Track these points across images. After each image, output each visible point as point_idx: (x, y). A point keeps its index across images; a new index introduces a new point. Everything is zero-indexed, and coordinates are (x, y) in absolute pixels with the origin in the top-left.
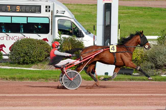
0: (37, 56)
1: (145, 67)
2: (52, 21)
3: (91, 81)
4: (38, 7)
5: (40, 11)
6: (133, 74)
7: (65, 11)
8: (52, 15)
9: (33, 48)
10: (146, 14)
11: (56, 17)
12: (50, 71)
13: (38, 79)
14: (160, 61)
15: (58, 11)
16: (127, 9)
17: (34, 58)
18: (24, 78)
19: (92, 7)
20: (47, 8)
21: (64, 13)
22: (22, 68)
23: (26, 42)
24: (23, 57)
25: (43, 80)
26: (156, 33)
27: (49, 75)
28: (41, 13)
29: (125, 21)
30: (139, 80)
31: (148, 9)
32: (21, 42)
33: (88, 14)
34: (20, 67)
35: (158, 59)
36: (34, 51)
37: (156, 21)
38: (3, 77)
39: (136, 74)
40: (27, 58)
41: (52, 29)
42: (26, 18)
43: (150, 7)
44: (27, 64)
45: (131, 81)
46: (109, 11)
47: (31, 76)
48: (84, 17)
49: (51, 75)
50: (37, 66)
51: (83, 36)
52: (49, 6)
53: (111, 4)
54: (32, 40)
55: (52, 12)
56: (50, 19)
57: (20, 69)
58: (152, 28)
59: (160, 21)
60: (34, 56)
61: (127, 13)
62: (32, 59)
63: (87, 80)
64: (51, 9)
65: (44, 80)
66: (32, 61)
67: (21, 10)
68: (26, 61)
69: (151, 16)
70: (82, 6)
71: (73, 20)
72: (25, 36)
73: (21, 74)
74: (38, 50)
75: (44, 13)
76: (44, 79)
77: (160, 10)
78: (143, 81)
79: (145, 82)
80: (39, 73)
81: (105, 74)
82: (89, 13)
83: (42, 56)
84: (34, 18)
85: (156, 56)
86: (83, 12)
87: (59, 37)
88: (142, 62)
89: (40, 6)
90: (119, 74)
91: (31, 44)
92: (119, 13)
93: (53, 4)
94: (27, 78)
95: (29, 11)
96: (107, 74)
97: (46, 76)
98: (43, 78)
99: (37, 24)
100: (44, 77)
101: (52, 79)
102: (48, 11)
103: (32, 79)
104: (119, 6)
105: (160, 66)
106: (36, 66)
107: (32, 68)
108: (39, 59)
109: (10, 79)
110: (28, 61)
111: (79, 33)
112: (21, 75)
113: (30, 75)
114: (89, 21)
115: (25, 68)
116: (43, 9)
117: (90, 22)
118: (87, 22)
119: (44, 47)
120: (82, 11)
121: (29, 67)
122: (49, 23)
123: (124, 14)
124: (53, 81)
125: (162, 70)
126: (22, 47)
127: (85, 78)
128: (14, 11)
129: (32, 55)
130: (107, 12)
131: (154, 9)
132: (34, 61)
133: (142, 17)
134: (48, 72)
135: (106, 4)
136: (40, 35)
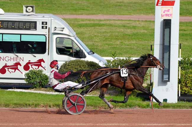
2: (49, 40)
3: (146, 108)
4: (34, 23)
5: (35, 28)
7: (64, 28)
8: (49, 32)
15: (56, 28)
20: (43, 24)
21: (63, 30)
25: (91, 107)
28: (36, 30)
32: (70, 64)
38: (46, 104)
41: (49, 49)
42: (20, 35)
46: (169, 28)
51: (85, 57)
52: (46, 23)
53: (170, 20)
55: (49, 29)
56: (47, 36)
63: (142, 108)
64: (48, 26)
67: (14, 27)
71: (73, 39)
72: (18, 56)
75: (39, 30)
76: (93, 106)
81: (164, 101)
84: (28, 36)
89: (36, 22)
90: (181, 101)
91: (80, 66)
93: (50, 19)
95: (23, 28)
96: (165, 100)
97: (95, 103)
99: (32, 43)
100: (92, 104)
102: (44, 27)
104: (180, 23)
109: (53, 106)
116: (39, 25)
122: (45, 41)
128: (6, 28)
130: (166, 30)
135: (165, 21)
136: (35, 55)
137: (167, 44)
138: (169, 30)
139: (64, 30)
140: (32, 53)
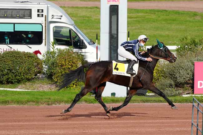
0: (24, 74)
1: (162, 85)
2: (45, 29)
3: (94, 103)
4: (28, 11)
5: (30, 16)
6: (147, 94)
7: (62, 16)
8: (45, 20)
9: (19, 63)
10: (160, 19)
11: (51, 23)
12: (41, 92)
13: (27, 102)
14: (180, 77)
15: (53, 15)
16: (135, 12)
17: (21, 75)
18: (9, 102)
19: (92, 10)
20: (39, 12)
22: (5, 89)
23: (9, 55)
24: (6, 74)
26: (173, 42)
27: (41, 97)
28: (31, 18)
29: (134, 28)
30: (155, 101)
31: (162, 12)
32: (4, 56)
33: (87, 19)
34: (3, 88)
35: (177, 75)
36: (20, 67)
37: (173, 27)
39: (151, 94)
40: (12, 76)
41: (45, 39)
42: (13, 24)
43: (164, 9)
44: (12, 83)
45: (144, 103)
46: (116, 14)
47: (17, 99)
48: (83, 23)
49: (43, 97)
50: (25, 86)
51: (85, 47)
52: (42, 10)
53: (117, 6)
54: (18, 53)
55: (45, 17)
56: (43, 25)
57: (2, 90)
58: (168, 36)
59: (177, 27)
60: (21, 74)
61: (136, 18)
62: (19, 78)
63: (89, 103)
64: (45, 13)
65: (34, 103)
66: (18, 80)
67: (7, 15)
68: (10, 80)
69: (166, 20)
70: (78, 9)
71: (72, 27)
72: (11, 48)
73: (5, 96)
74: (25, 66)
75: (35, 19)
77: (178, 13)
78: (160, 102)
79: (162, 104)
80: (27, 94)
81: (112, 95)
82: (88, 17)
83: (31, 73)
85: (176, 71)
86: (80, 17)
87: (53, 48)
88: (158, 79)
89: (31, 10)
91: (16, 58)
92: (128, 17)
93: (47, 7)
94: (13, 102)
95: (17, 16)
96: (113, 94)
97: (37, 98)
98: (33, 102)
100: (34, 100)
101: (45, 102)
102: (40, 15)
103: (18, 102)
104: (128, 9)
105: (181, 83)
106: (23, 85)
107: (18, 89)
108: (28, 77)
110: (13, 79)
111: (80, 44)
112: (4, 98)
113: (16, 97)
114: (88, 28)
115: (9, 88)
116: (34, 13)
117: (90, 29)
118: (86, 29)
119: (33, 61)
120: (79, 15)
121: (14, 88)
122: (41, 31)
123: (133, 19)
124: (46, 104)
125: (184, 89)
126: (5, 62)
127: (86, 100)
129: (18, 72)
130: (113, 17)
131: (169, 13)
132: (21, 79)
133: (154, 22)
134: (39, 93)
135: (112, 7)
136: (30, 46)
137: (114, 32)
138: (116, 17)
139: (62, 18)
140: (27, 43)
